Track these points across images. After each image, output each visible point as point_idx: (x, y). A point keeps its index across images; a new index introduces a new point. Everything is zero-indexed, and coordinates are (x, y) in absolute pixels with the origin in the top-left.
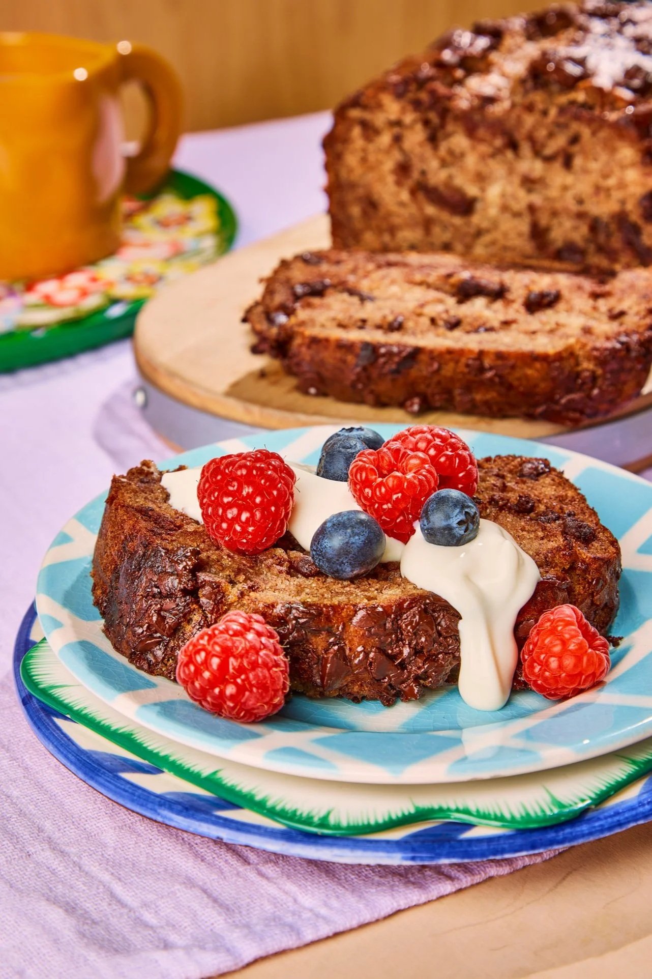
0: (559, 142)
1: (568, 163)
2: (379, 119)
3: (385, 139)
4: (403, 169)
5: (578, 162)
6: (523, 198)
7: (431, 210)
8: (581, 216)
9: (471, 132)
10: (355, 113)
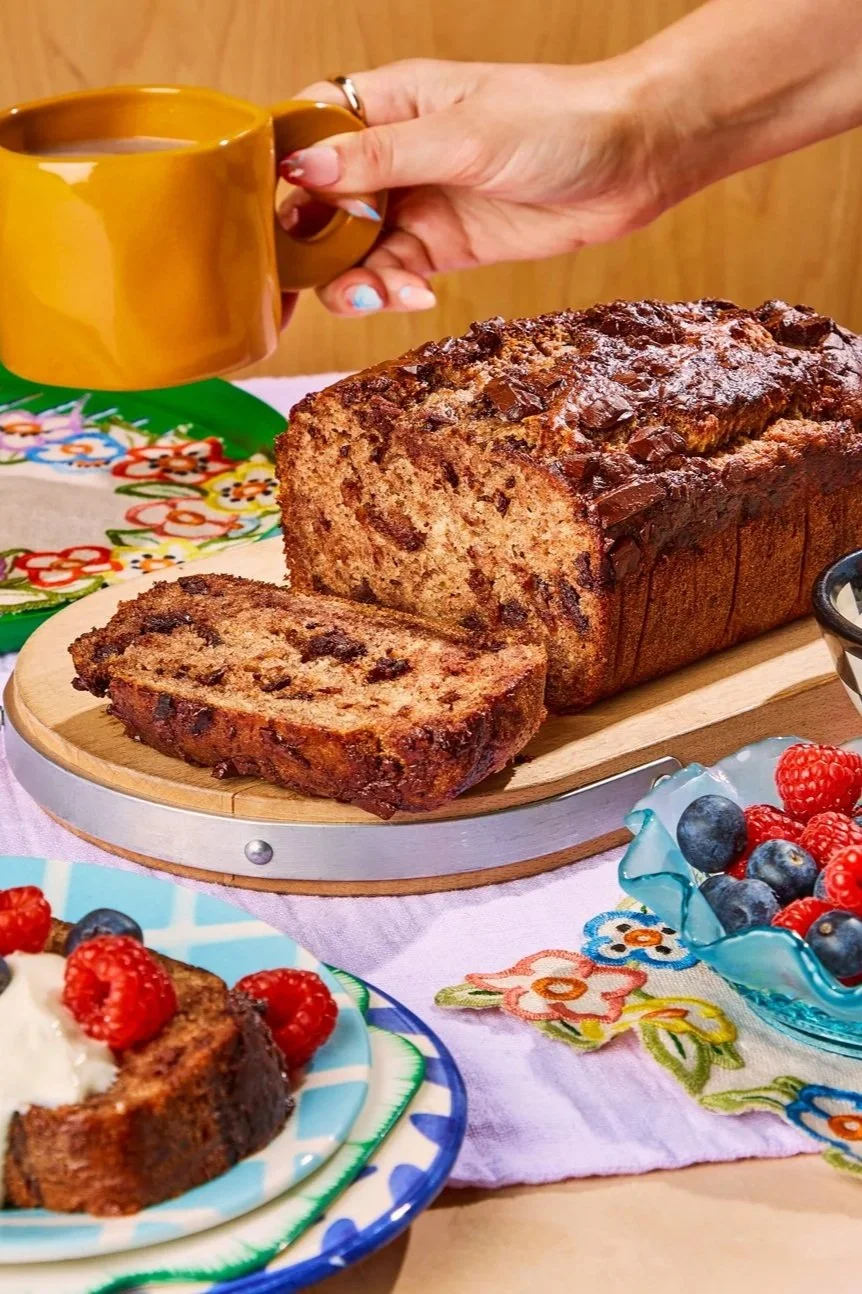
0: (494, 483)
1: (504, 506)
2: (327, 430)
3: (333, 452)
4: (352, 488)
5: (514, 507)
6: (466, 539)
7: (380, 540)
8: (516, 569)
9: (414, 457)
10: (305, 417)
